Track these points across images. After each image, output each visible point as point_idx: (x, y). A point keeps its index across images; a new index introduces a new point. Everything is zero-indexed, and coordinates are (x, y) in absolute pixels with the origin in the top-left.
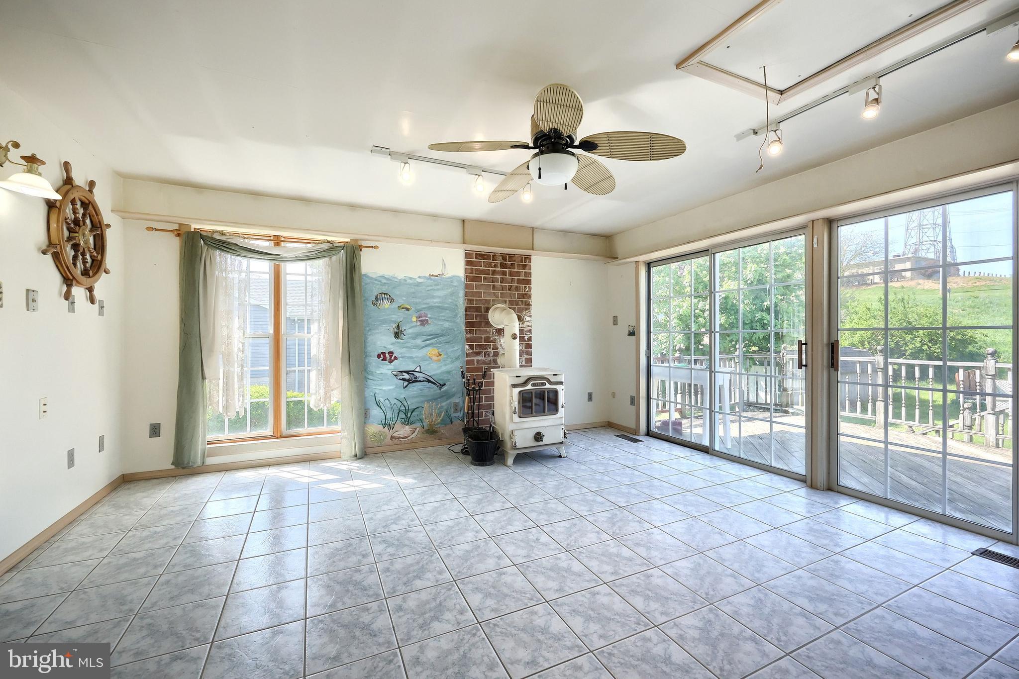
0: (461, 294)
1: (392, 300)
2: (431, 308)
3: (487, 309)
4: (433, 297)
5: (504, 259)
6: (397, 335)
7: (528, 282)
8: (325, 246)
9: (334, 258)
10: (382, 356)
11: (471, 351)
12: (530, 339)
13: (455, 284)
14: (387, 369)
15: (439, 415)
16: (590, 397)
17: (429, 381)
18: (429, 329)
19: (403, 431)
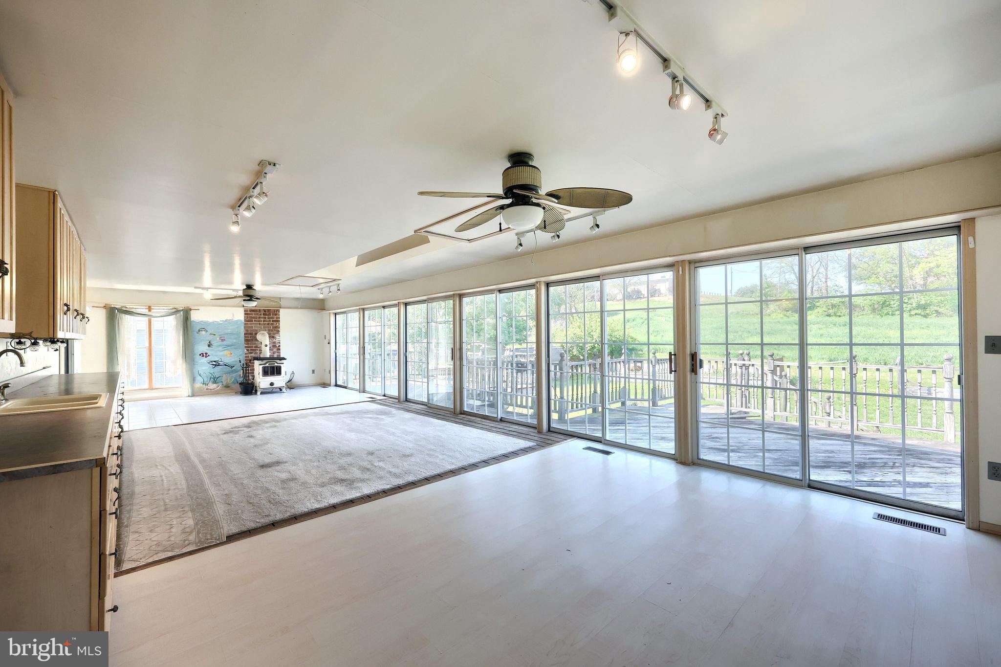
0: (243, 327)
1: (207, 331)
2: (227, 334)
3: (256, 334)
4: (228, 329)
5: (265, 311)
6: (209, 346)
7: (279, 321)
8: (174, 310)
9: (178, 315)
10: (202, 355)
11: (247, 352)
12: (279, 346)
13: (239, 323)
14: (204, 360)
15: (231, 380)
16: (313, 372)
17: (226, 365)
18: (225, 343)
19: (213, 386)
